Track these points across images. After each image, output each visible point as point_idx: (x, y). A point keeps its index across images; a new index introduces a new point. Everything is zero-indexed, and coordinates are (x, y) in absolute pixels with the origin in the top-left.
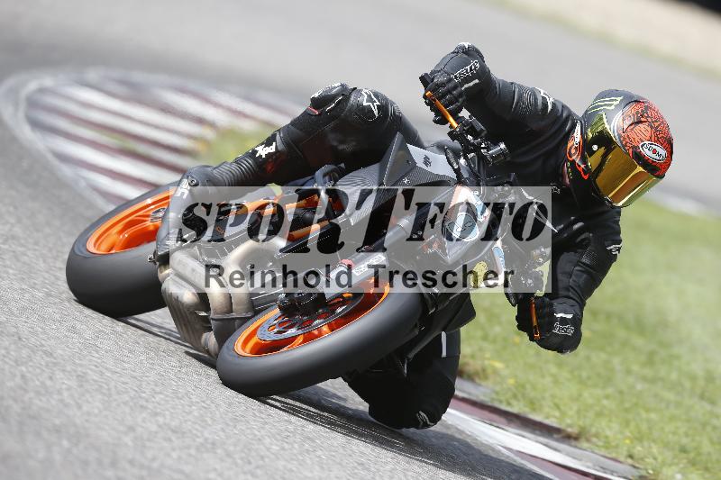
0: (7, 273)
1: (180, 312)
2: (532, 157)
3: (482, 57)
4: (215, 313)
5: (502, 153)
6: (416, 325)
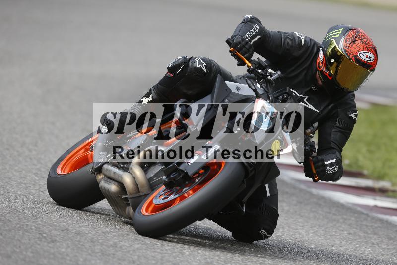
1: (112, 198)
2: (299, 71)
3: (259, 22)
4: (130, 194)
5: (280, 76)
6: (244, 183)
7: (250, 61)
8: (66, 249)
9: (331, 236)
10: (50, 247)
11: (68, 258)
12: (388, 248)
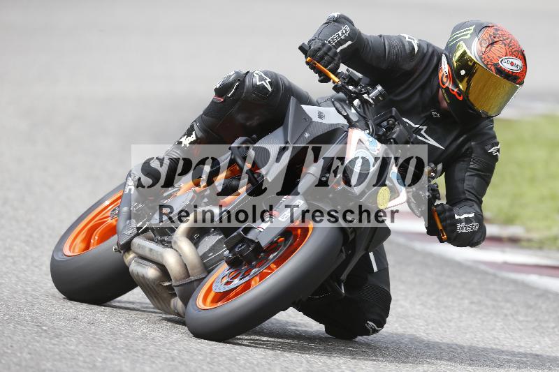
1: (149, 287)
4: (176, 280)
5: (380, 94)
6: (341, 251)
7: (337, 75)
8: (77, 346)
9: (446, 307)
10: (54, 344)
11: (81, 359)
12: (527, 321)
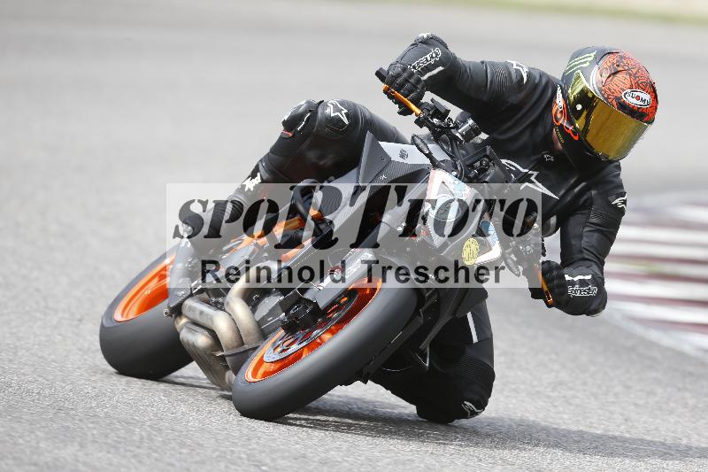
0: (562, 418)
1: (201, 357)
3: (444, 44)
4: (228, 349)
5: (471, 129)
